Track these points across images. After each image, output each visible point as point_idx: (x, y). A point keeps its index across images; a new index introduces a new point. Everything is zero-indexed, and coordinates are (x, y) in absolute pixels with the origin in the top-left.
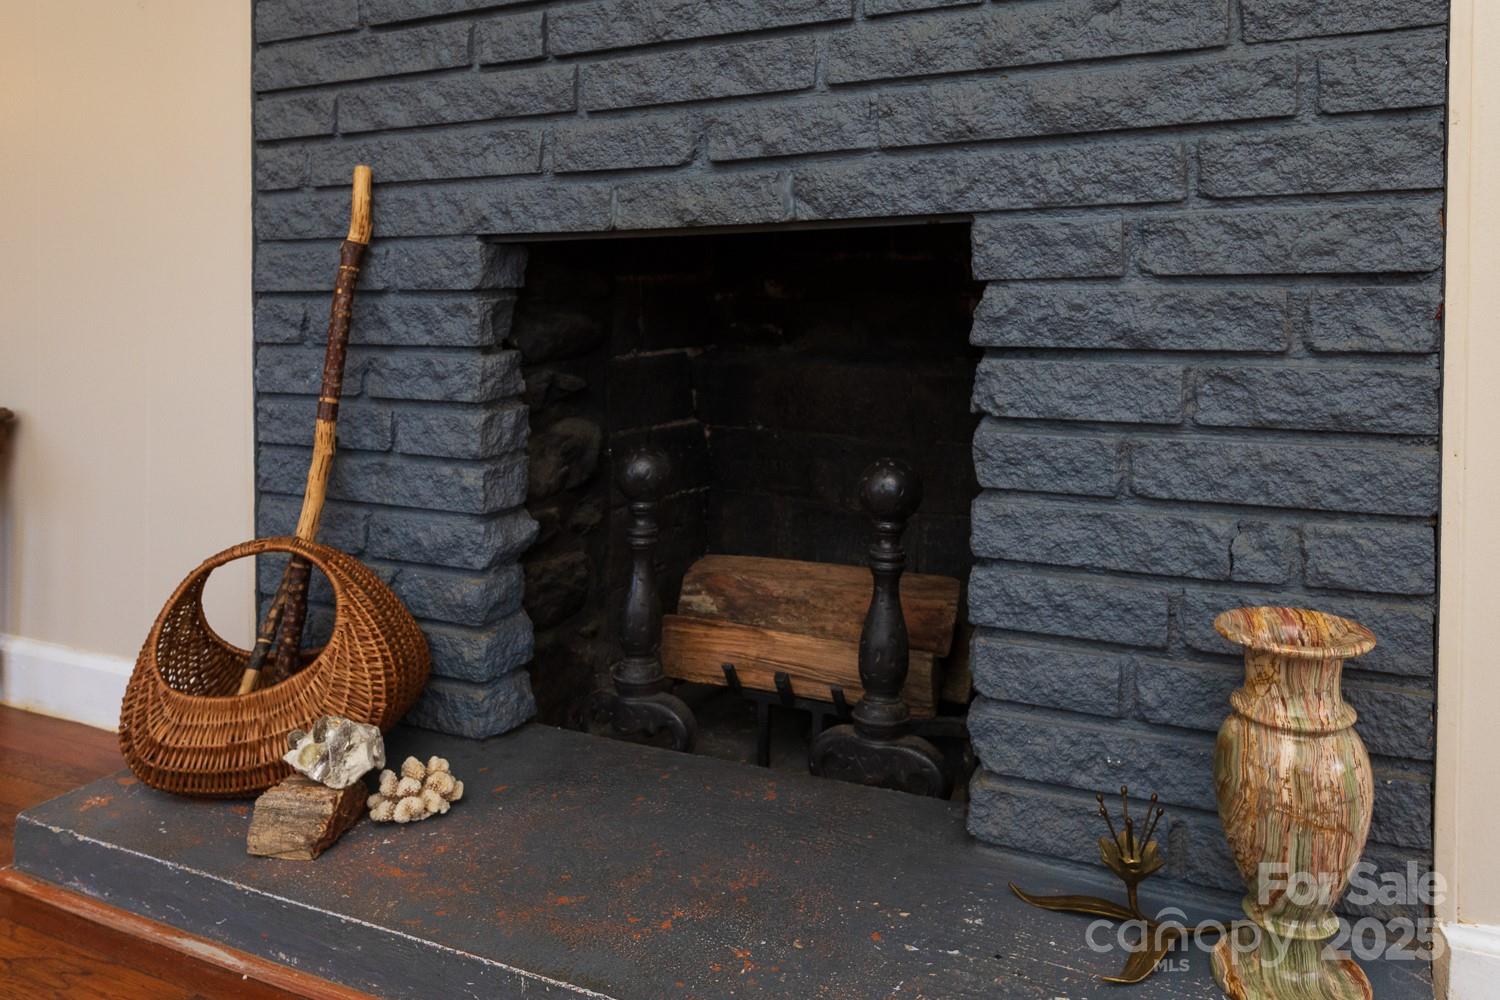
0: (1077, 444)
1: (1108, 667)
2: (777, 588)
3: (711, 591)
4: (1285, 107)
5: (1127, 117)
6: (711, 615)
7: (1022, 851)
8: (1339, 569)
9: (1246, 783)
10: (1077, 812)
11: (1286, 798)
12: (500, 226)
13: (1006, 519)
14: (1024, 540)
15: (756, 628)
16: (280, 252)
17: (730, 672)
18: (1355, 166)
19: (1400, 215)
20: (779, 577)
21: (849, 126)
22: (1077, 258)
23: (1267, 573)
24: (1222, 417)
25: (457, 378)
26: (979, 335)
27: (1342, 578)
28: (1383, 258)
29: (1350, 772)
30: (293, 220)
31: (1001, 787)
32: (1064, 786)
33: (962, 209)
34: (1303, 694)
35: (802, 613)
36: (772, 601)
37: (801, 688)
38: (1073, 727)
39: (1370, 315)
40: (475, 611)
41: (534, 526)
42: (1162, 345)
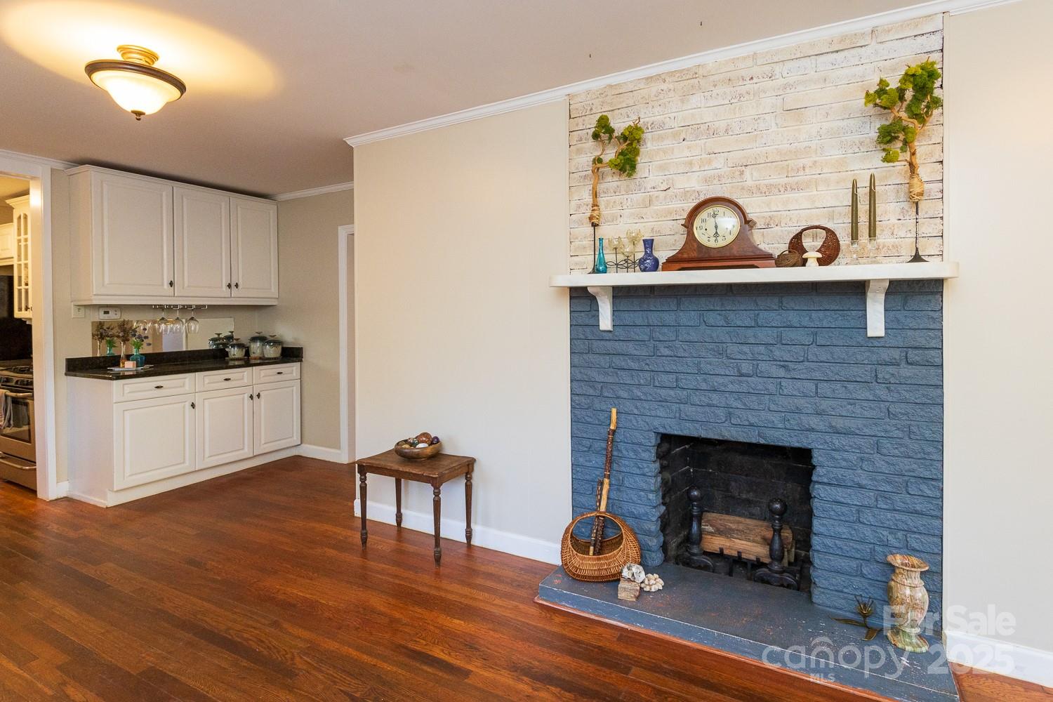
0: (844, 509)
1: (854, 564)
2: (733, 526)
3: (711, 526)
4: (901, 436)
5: (857, 432)
6: (712, 533)
7: (830, 607)
8: (915, 545)
9: (897, 597)
10: (845, 599)
11: (908, 601)
12: (662, 430)
13: (823, 525)
14: (829, 530)
15: (728, 538)
16: (580, 426)
17: (721, 550)
18: (920, 453)
19: (931, 465)
20: (731, 521)
21: (776, 422)
22: (844, 464)
23: (897, 545)
24: (885, 507)
25: (646, 469)
26: (814, 478)
27: (917, 548)
28: (927, 474)
29: (923, 596)
30: (586, 418)
31: (822, 590)
32: (842, 592)
33: (810, 447)
34: (911, 578)
35: (743, 534)
36: (731, 529)
37: (744, 556)
38: (843, 578)
39: (924, 487)
40: (653, 532)
41: (665, 508)
42: (868, 487)
